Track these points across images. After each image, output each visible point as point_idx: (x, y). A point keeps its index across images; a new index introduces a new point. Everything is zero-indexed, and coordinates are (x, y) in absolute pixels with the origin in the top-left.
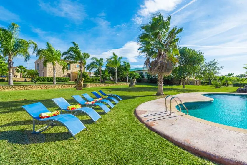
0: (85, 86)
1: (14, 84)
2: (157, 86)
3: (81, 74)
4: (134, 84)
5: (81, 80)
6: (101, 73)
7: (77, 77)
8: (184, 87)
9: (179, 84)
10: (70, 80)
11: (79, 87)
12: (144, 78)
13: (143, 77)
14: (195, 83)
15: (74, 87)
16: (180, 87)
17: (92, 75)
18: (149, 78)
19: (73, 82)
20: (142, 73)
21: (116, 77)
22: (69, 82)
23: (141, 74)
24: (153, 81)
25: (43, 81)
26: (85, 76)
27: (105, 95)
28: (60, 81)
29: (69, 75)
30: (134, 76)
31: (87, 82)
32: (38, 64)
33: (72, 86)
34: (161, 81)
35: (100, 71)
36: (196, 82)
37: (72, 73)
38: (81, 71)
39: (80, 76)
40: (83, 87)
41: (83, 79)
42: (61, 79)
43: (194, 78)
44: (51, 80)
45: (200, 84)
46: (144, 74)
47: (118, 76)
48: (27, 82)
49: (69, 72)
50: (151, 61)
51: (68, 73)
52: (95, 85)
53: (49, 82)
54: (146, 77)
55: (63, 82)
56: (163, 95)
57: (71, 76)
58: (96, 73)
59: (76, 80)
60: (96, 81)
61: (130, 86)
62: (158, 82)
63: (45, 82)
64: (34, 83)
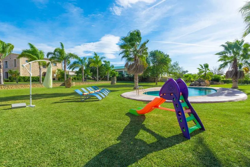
2: (134, 83)
4: (115, 82)
5: (70, 79)
6: (83, 72)
8: (156, 84)
9: (154, 82)
11: (68, 85)
12: (124, 77)
13: (123, 75)
16: (154, 84)
18: (128, 76)
20: (122, 71)
21: (98, 75)
23: (121, 73)
24: (131, 79)
29: (45, 74)
30: (114, 75)
32: (7, 62)
34: (137, 79)
35: (83, 70)
41: (72, 78)
43: (167, 76)
46: (124, 72)
47: (99, 74)
50: (129, 64)
51: (44, 72)
52: (78, 84)
53: (26, 81)
54: (126, 76)
58: (77, 73)
60: (75, 80)
61: (112, 83)
62: (135, 80)
63: (21, 82)
64: (16, 83)
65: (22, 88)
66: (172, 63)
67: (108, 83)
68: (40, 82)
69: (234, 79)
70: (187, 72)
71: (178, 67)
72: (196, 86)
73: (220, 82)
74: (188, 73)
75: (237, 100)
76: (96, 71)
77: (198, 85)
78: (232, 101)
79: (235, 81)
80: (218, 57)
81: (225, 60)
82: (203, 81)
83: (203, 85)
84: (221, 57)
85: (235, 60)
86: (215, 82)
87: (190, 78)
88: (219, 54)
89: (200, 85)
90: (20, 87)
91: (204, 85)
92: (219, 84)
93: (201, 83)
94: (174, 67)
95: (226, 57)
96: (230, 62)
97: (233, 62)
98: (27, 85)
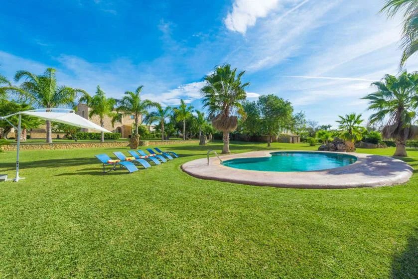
0: (141, 144)
1: (53, 142)
3: (136, 128)
4: (206, 142)
5: (136, 136)
6: (163, 126)
7: (132, 132)
8: (269, 146)
10: (121, 137)
11: (133, 146)
14: (291, 140)
15: (128, 146)
16: (265, 145)
17: (152, 129)
19: (126, 138)
21: (184, 132)
22: (120, 138)
25: (85, 138)
26: (141, 131)
27: (160, 152)
28: (109, 137)
29: (119, 129)
31: (145, 139)
33: (125, 144)
34: (227, 138)
36: (293, 138)
37: (124, 126)
38: (136, 125)
39: (135, 131)
40: (139, 145)
41: (139, 135)
42: (109, 136)
44: (95, 137)
45: (299, 141)
48: (61, 139)
49: (120, 126)
51: (118, 127)
52: (154, 143)
53: (93, 139)
55: (112, 139)
56: (229, 153)
57: (123, 130)
58: (157, 128)
59: (130, 137)
63: (87, 139)
64: (74, 141)
65: (75, 149)
66: (294, 114)
67: (196, 143)
68: (101, 141)
69: (398, 141)
70: (329, 126)
71: (302, 119)
72: (328, 150)
73: (379, 144)
74: (331, 128)
75: (379, 184)
76: (183, 126)
77: (332, 149)
78: (366, 187)
79: (401, 144)
80: (367, 103)
81: (381, 107)
82: (342, 143)
83: (341, 148)
84: (373, 102)
85: (401, 108)
86: (369, 144)
87: (327, 137)
88: (370, 97)
89: (336, 149)
90: (72, 147)
91: (344, 149)
92: (377, 147)
93: (338, 146)
94: (296, 120)
95: (382, 101)
96: (391, 111)
97: (397, 110)
98: (82, 145)
